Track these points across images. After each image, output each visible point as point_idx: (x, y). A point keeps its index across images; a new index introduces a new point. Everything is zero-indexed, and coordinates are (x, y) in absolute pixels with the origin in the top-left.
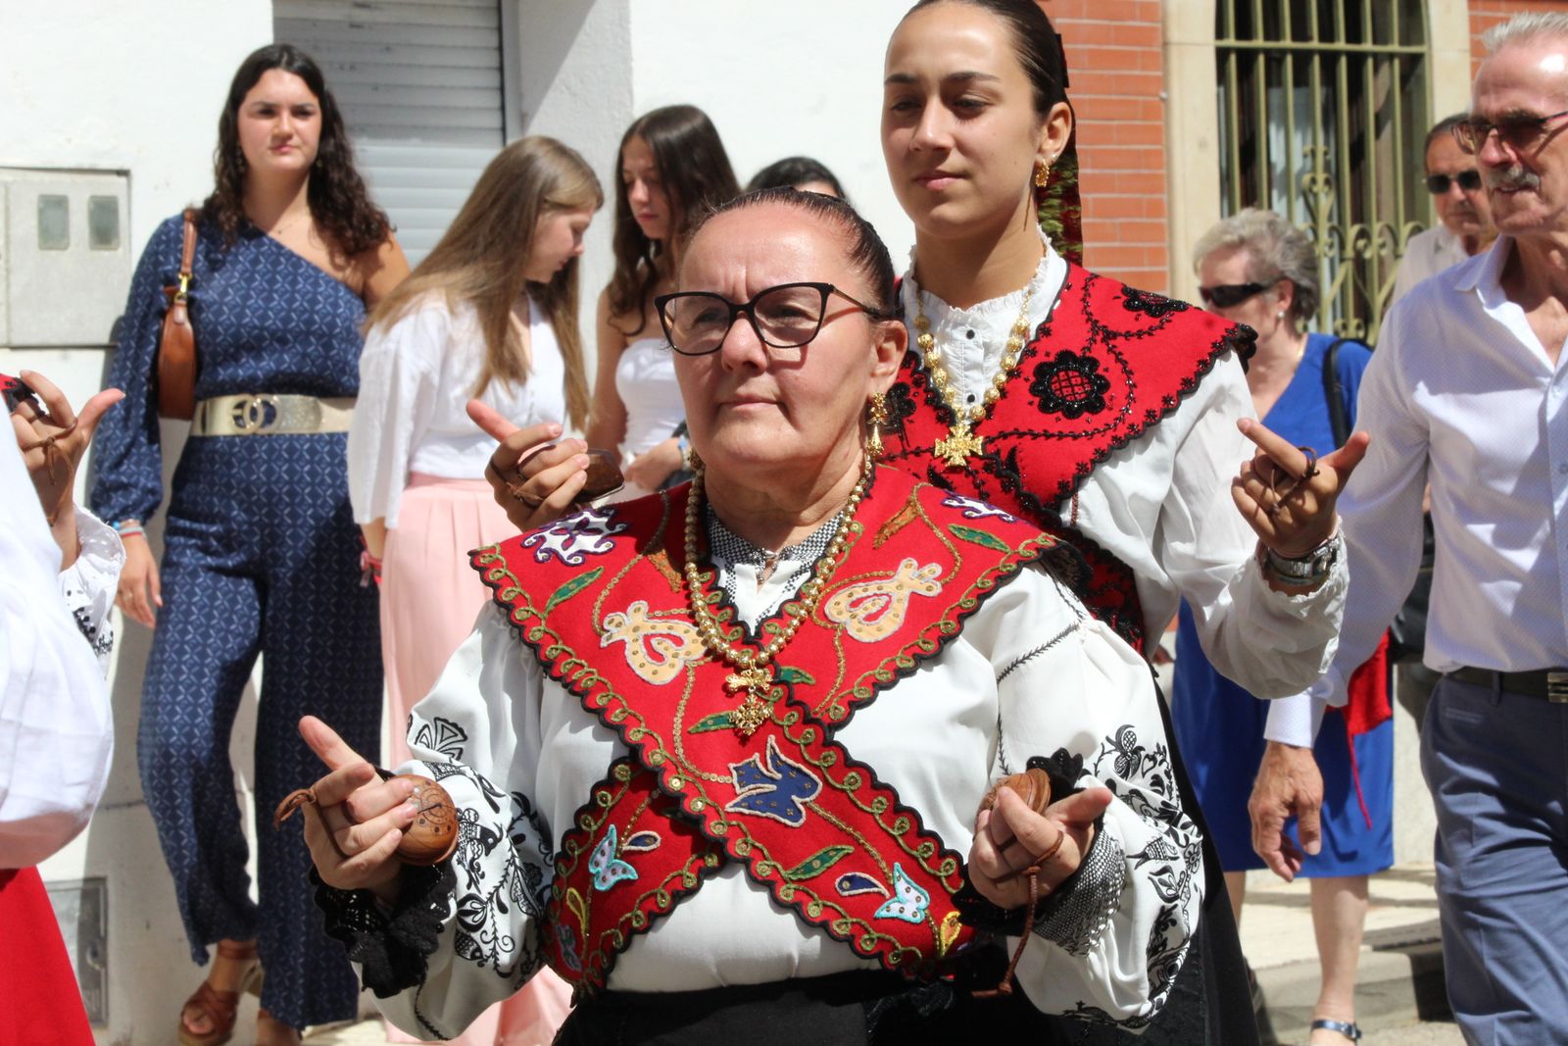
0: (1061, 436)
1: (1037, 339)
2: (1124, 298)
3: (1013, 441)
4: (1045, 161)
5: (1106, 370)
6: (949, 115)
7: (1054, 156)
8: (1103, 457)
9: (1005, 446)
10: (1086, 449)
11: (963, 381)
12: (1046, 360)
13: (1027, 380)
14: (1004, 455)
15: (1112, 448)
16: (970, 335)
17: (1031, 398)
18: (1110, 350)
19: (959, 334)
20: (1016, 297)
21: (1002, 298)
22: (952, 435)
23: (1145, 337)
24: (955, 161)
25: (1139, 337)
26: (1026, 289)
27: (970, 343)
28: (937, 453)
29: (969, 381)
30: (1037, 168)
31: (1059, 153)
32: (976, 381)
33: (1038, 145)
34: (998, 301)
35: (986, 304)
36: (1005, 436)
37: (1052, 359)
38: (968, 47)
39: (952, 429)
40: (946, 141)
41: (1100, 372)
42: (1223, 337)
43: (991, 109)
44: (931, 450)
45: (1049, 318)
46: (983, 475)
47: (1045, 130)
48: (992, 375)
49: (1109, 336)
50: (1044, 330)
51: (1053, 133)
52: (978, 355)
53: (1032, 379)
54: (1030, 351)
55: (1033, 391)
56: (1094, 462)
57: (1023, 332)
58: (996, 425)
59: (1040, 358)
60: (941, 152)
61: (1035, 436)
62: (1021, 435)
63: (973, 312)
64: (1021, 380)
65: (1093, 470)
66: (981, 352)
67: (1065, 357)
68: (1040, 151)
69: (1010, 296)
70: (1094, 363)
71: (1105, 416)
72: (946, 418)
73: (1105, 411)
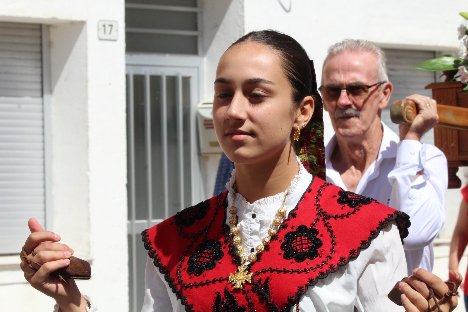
0: (292, 272)
1: (289, 219)
2: (339, 197)
3: (268, 274)
4: (298, 127)
5: (322, 236)
6: (246, 101)
7: (304, 124)
8: (312, 283)
9: (263, 276)
10: (304, 278)
11: (249, 241)
12: (291, 230)
13: (280, 241)
14: (263, 281)
15: (318, 278)
16: (254, 216)
17: (280, 251)
18: (325, 225)
19: (249, 216)
20: (280, 196)
21: (272, 197)
22: (238, 271)
23: (345, 218)
24: (247, 126)
25: (342, 218)
26: (286, 192)
27: (253, 220)
28: (230, 281)
29: (252, 241)
30: (294, 130)
31: (306, 123)
32: (255, 241)
33: (294, 119)
34: (269, 199)
35: (262, 200)
36: (264, 271)
37: (295, 230)
38: (257, 66)
39: (239, 268)
40: (243, 115)
41: (318, 237)
42: (386, 219)
43: (269, 100)
44: (227, 279)
45: (297, 208)
46: (251, 294)
47: (299, 111)
48: (263, 238)
49: (327, 217)
50: (293, 214)
51: (304, 112)
52: (256, 227)
53: (283, 241)
54: (284, 226)
55: (282, 247)
56: (307, 286)
57: (282, 215)
58: (262, 265)
59: (289, 230)
60: (240, 122)
61: (279, 272)
62: (272, 271)
63: (255, 204)
64: (277, 241)
65: (307, 290)
66: (259, 225)
67: (302, 229)
68: (296, 121)
69: (277, 195)
70: (316, 232)
71: (318, 260)
72: (237, 261)
73: (318, 258)
